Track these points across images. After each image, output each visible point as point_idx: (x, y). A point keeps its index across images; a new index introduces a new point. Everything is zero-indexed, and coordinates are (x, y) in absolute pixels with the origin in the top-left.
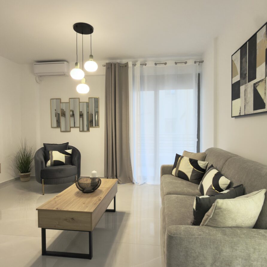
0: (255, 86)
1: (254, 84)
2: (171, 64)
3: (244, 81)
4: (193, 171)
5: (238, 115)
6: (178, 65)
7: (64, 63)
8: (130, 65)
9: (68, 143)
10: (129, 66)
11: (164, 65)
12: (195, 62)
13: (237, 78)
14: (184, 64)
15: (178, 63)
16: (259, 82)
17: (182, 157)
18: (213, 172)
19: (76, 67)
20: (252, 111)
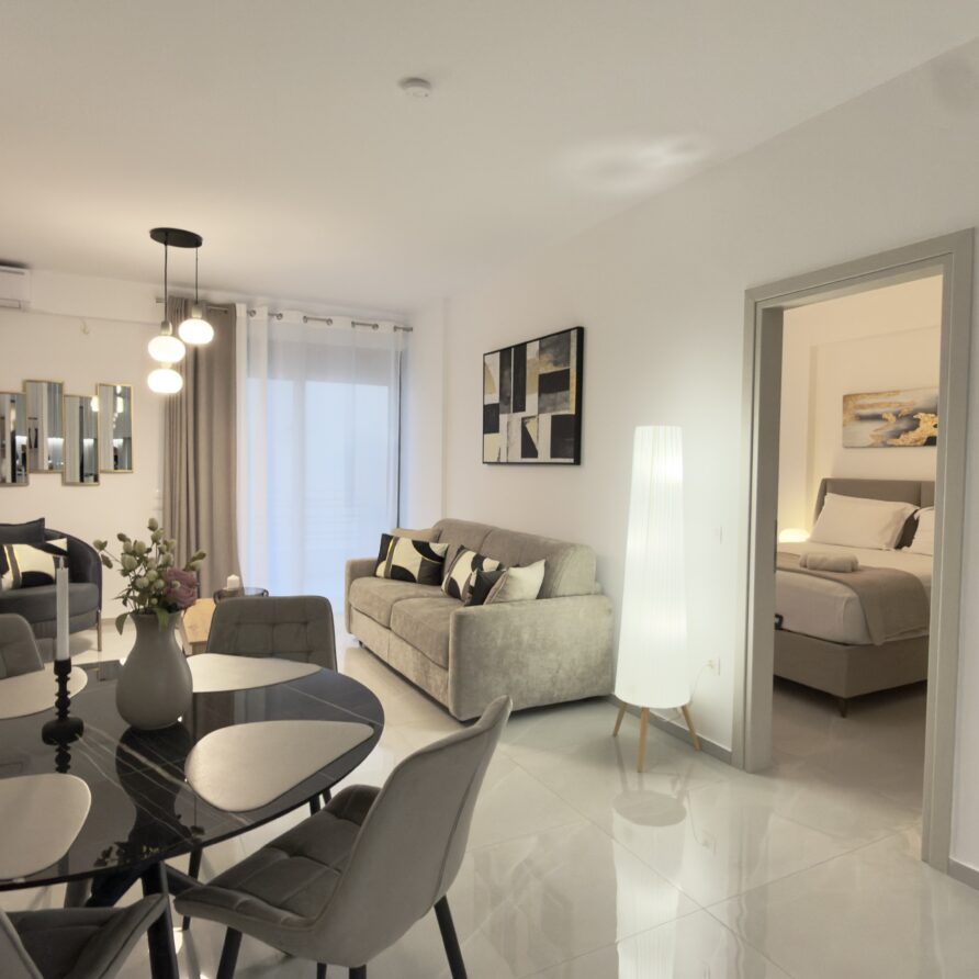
0: (524, 421)
1: (523, 419)
2: (341, 324)
3: (506, 407)
4: (423, 561)
5: (495, 460)
6: (358, 328)
7: (22, 274)
8: (241, 311)
9: (42, 521)
10: (238, 314)
11: (324, 325)
12: (395, 328)
13: (494, 398)
14: (370, 329)
15: (358, 324)
16: (530, 418)
17: (397, 539)
18: (469, 556)
19: (163, 333)
20: (519, 459)
